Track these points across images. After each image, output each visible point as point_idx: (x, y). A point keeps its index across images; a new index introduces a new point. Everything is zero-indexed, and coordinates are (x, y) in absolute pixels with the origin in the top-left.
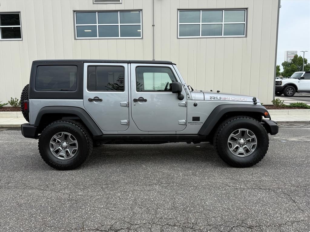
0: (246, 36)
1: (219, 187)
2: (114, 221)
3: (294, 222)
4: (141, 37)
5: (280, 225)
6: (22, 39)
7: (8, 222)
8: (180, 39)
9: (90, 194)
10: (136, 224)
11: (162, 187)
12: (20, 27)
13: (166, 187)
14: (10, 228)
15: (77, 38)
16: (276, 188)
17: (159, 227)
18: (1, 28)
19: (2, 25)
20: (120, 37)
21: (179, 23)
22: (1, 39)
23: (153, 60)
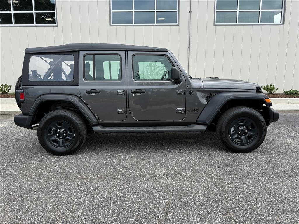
0: (283, 24)
4: (177, 24)
6: (57, 25)
8: (216, 26)
12: (55, 13)
15: (112, 24)
18: (35, 13)
19: (36, 10)
20: (155, 24)
21: (217, 9)
22: (35, 24)
23: (188, 47)
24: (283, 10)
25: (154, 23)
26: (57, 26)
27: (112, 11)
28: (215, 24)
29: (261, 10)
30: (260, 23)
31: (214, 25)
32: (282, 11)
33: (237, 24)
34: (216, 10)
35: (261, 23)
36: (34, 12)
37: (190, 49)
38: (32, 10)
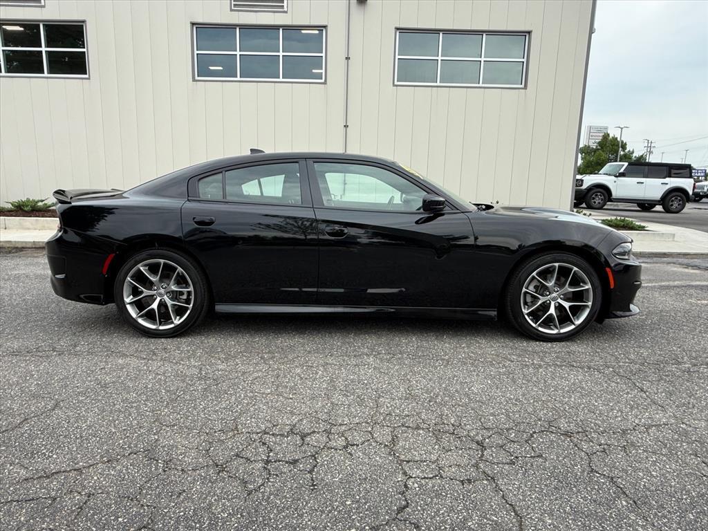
0: (526, 87)
1: (491, 362)
2: (296, 418)
3: (650, 426)
4: (323, 81)
5: (624, 432)
6: (89, 76)
7: (84, 416)
8: (398, 87)
9: (241, 368)
10: (341, 425)
11: (381, 360)
12: (85, 52)
13: (388, 361)
14: (90, 427)
15: (197, 78)
16: (602, 366)
17: (388, 430)
18: (46, 51)
19: (48, 46)
20: (281, 79)
21: (399, 55)
22: (46, 74)
23: (345, 126)
24: (525, 60)
25: (279, 78)
26: (89, 79)
27: (196, 52)
28: (396, 83)
29: (483, 59)
30: (481, 85)
31: (394, 85)
32: (523, 62)
33: (438, 84)
34: (397, 57)
35: (483, 83)
36: (44, 49)
37: (348, 129)
38: (40, 46)
